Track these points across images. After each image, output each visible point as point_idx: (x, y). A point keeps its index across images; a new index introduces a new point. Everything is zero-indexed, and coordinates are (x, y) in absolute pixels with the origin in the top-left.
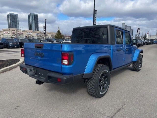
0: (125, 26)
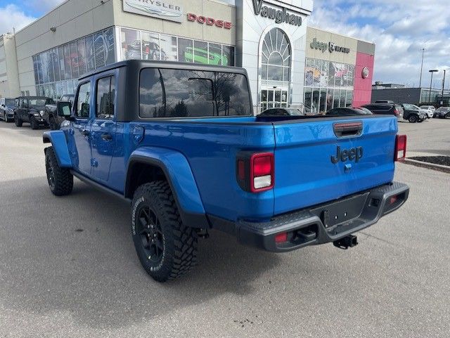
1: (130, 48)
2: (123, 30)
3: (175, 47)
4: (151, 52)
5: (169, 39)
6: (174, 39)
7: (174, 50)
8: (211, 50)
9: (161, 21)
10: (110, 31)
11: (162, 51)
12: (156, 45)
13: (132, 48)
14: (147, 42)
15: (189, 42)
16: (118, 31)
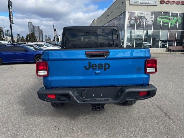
0: (32, 26)
1: (131, 19)
2: (129, 13)
3: (152, 16)
4: (141, 20)
5: (150, 13)
6: (152, 13)
7: (152, 18)
8: (172, 16)
9: (147, 6)
10: (124, 13)
11: (146, 19)
12: (143, 17)
13: (132, 19)
14: (139, 16)
15: (160, 14)
16: (127, 13)
